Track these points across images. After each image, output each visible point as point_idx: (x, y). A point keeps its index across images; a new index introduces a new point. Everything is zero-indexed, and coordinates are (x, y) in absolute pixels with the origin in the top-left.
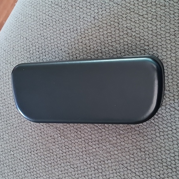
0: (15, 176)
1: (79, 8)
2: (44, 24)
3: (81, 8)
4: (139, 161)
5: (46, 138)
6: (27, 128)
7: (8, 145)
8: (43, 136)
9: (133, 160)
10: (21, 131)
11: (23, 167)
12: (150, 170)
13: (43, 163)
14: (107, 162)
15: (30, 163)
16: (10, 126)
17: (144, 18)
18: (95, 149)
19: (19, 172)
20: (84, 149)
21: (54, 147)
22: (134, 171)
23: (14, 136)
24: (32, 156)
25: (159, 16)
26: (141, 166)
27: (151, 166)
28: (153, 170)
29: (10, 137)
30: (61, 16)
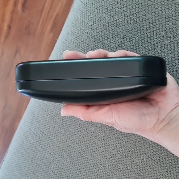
0: (71, 159)
1: (107, 38)
2: (83, 50)
3: (109, 38)
4: (157, 152)
5: (90, 133)
6: (77, 126)
7: (65, 137)
8: (88, 132)
9: (152, 151)
10: (73, 127)
11: (76, 153)
12: (165, 159)
13: (89, 151)
14: (134, 152)
15: (81, 150)
16: (65, 123)
17: (155, 46)
18: (125, 142)
19: (73, 156)
20: (117, 142)
21: (97, 140)
22: (154, 159)
23: (68, 131)
24: (82, 145)
25: (166, 45)
26: (158, 156)
27: (166, 156)
28: (167, 159)
29: (65, 131)
30: (95, 44)
